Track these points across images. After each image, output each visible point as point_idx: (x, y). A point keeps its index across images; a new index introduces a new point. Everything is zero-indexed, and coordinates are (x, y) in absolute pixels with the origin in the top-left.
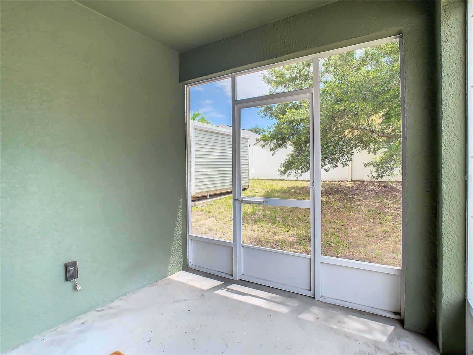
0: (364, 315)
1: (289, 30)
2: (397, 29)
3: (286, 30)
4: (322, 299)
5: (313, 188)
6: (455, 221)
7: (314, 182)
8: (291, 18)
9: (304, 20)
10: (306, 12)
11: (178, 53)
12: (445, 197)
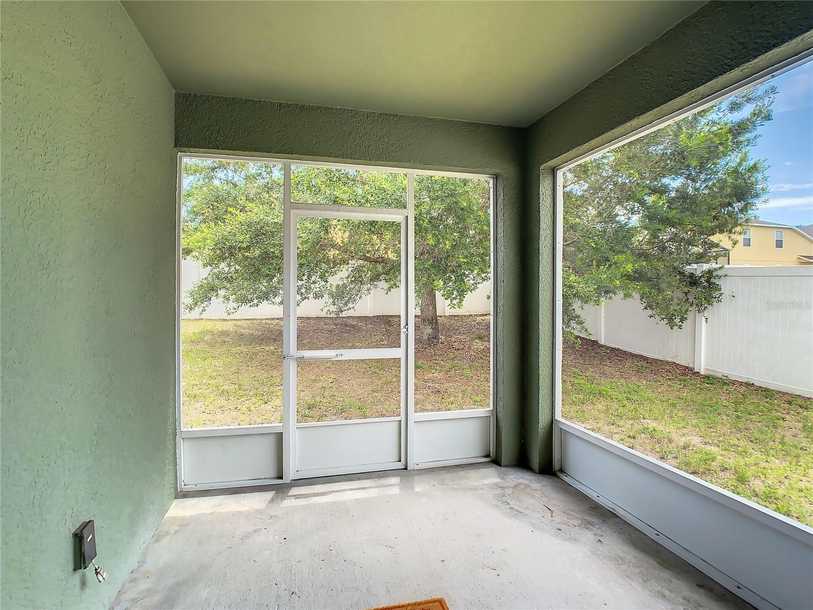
0: (464, 467)
1: (388, 130)
2: (497, 171)
3: (385, 129)
4: (416, 467)
5: (407, 332)
6: (547, 354)
7: (407, 325)
8: (392, 117)
9: (408, 125)
10: (411, 117)
11: (174, 91)
12: (541, 334)
